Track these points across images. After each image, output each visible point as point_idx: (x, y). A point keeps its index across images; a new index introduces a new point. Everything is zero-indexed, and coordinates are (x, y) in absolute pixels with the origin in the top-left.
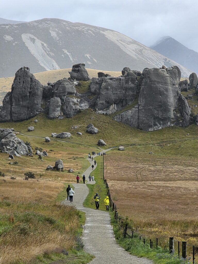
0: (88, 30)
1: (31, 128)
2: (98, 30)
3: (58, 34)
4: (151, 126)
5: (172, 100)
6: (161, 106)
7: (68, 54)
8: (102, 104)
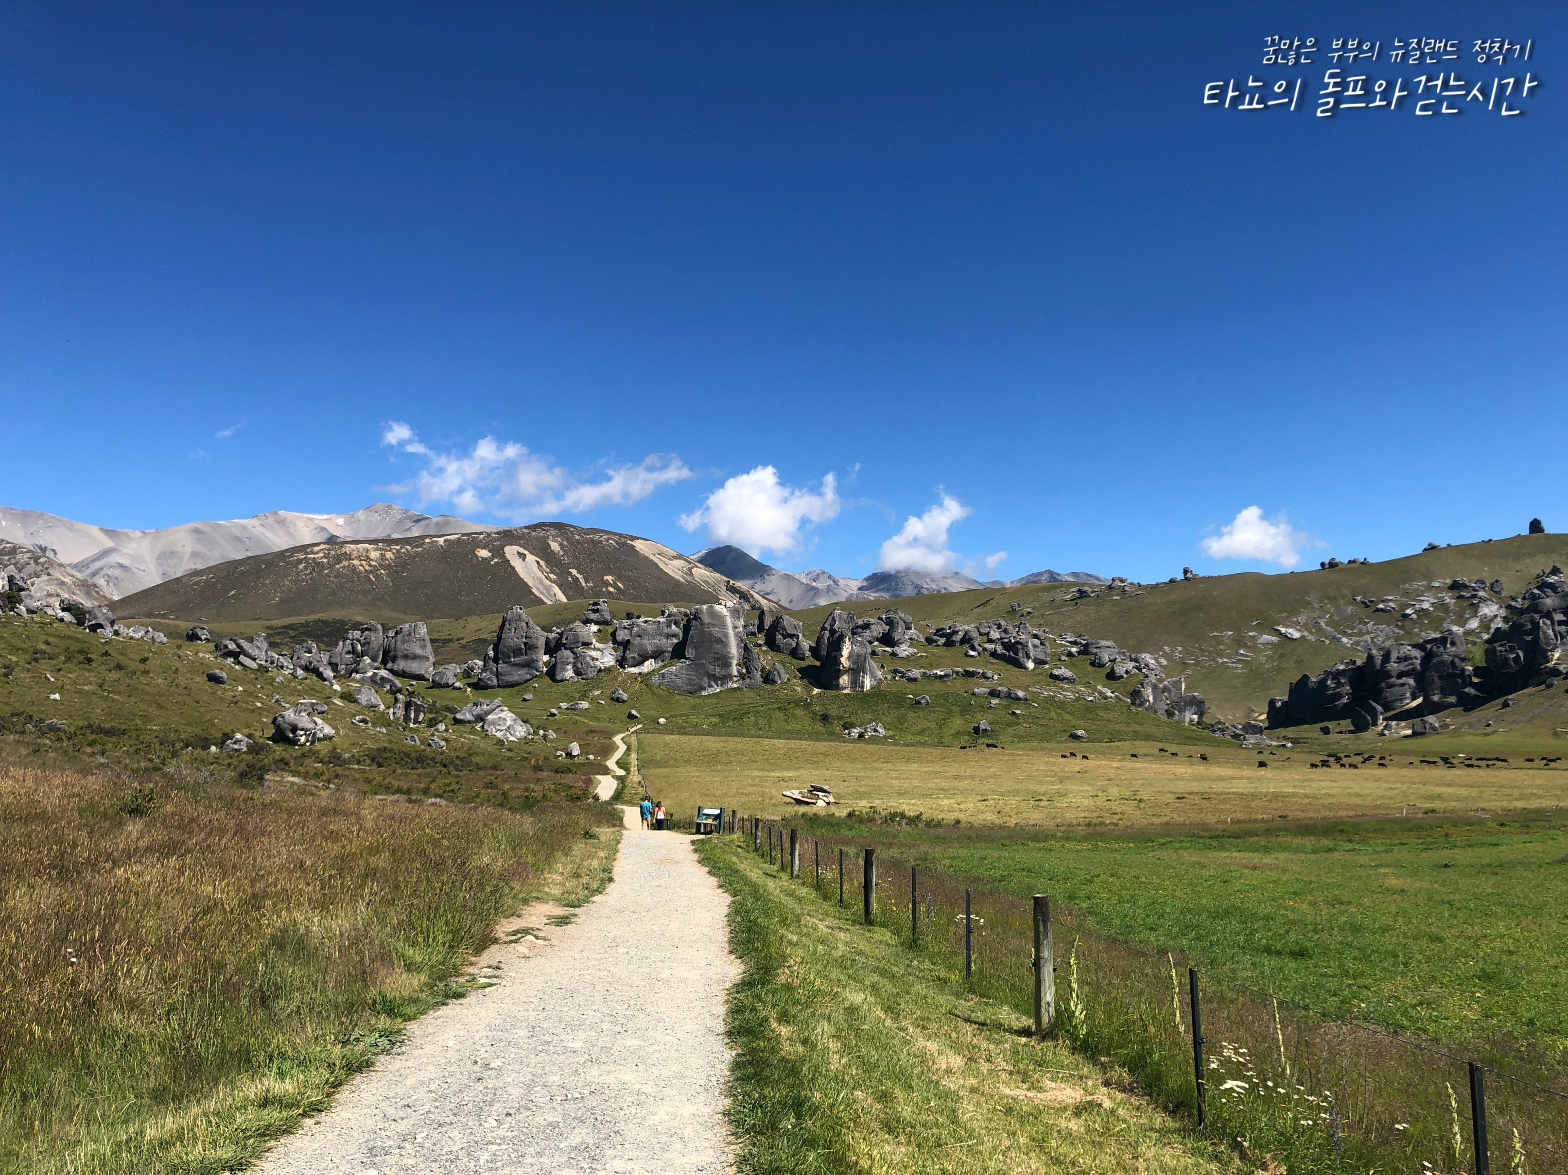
0: (609, 539)
1: (529, 696)
2: (623, 540)
3: (561, 545)
4: (705, 689)
5: (734, 650)
6: (718, 659)
7: (578, 576)
8: (633, 658)
